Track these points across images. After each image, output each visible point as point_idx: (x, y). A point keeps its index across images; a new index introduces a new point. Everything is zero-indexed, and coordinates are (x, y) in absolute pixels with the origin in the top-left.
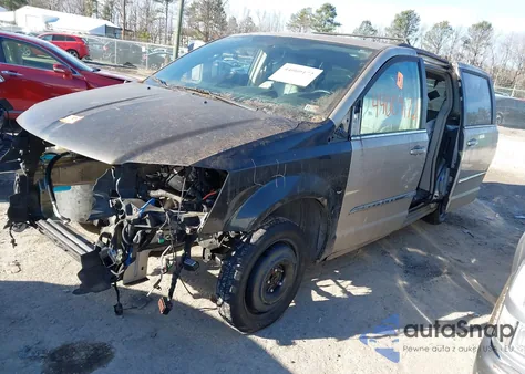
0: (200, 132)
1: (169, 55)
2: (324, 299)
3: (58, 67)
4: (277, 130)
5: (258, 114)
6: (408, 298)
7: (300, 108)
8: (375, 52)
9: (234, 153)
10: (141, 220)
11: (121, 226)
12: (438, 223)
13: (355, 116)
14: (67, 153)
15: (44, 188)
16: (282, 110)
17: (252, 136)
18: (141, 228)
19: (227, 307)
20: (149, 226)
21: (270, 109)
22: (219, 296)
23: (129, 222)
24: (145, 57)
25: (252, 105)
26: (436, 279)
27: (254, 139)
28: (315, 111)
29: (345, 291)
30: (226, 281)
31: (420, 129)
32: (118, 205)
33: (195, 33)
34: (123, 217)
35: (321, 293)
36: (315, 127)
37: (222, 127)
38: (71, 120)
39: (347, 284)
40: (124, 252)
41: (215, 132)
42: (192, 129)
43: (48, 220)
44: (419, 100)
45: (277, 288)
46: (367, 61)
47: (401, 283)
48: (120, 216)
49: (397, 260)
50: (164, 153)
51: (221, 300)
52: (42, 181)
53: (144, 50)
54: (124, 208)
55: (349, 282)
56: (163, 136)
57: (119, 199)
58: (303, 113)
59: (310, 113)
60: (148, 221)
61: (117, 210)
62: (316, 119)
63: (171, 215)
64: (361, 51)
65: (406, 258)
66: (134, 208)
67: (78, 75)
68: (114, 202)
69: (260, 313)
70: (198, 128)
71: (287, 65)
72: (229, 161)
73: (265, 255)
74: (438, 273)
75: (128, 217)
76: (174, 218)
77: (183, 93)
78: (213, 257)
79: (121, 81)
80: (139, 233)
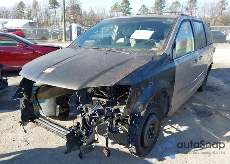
0: (112, 68)
1: (60, 32)
2: (169, 135)
3: (19, 44)
4: (145, 62)
5: (132, 56)
6: (204, 128)
7: (149, 50)
8: (175, 20)
9: (130, 76)
10: (94, 114)
11: (84, 118)
12: (203, 91)
13: (174, 50)
14: (43, 86)
15: (35, 104)
16: (142, 51)
17: (135, 66)
18: (93, 118)
19: (134, 147)
20: (97, 116)
21: (135, 52)
22: (129, 143)
23: (88, 116)
24: (50, 34)
25: (127, 52)
26: (212, 116)
27: (137, 68)
28: (157, 50)
29: (176, 129)
30: (132, 136)
31: (195, 51)
32: (82, 108)
33: (69, 21)
34: (84, 114)
35: (167, 132)
36: (160, 57)
37: (120, 64)
38: (49, 71)
39: (176, 126)
40: (87, 130)
41: (118, 67)
42: (108, 67)
43: (40, 118)
44: (193, 38)
45: (152, 134)
46: (173, 24)
47: (197, 121)
48: (83, 114)
49: (191, 111)
50: (100, 81)
51: (131, 145)
52: (33, 100)
53: (49, 31)
54: (84, 109)
55: (177, 125)
56: (96, 73)
57: (81, 105)
58: (152, 52)
59: (155, 51)
60: (97, 114)
61: (81, 111)
62: (159, 54)
63: (107, 109)
64: (169, 20)
65: (195, 109)
66: (89, 109)
67: (29, 47)
68: (80, 107)
69: (146, 147)
70: (110, 66)
71: (137, 31)
72: (129, 80)
73: (147, 120)
74: (212, 114)
75: (87, 113)
76: (109, 110)
77: (93, 50)
78: (117, 124)
79: (58, 48)
80: (93, 120)
